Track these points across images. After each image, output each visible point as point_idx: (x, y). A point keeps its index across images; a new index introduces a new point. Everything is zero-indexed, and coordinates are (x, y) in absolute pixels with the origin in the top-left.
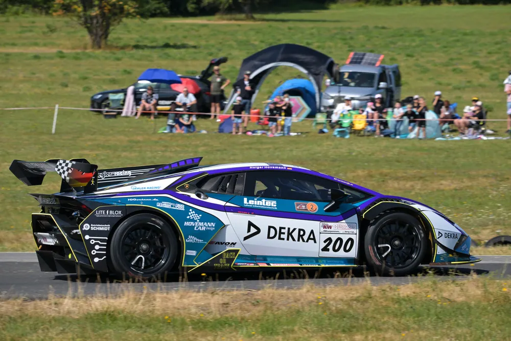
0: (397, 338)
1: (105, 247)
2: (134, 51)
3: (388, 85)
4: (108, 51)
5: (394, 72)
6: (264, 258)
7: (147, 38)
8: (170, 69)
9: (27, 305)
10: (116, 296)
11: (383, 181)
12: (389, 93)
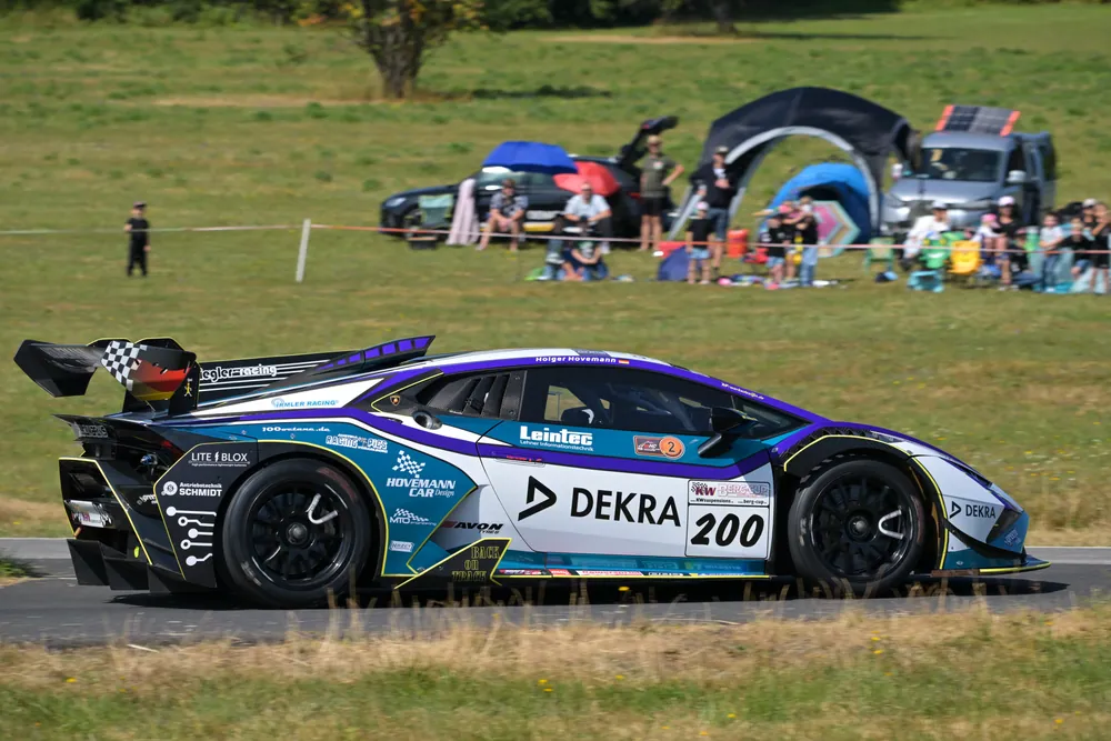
0: (1046, 729)
1: (211, 534)
2: (476, 103)
3: (1027, 176)
4: (417, 103)
5: (1042, 149)
6: (565, 560)
7: (503, 76)
8: (552, 142)
9: (240, 654)
10: (432, 634)
11: (1017, 386)
12: (1031, 195)
